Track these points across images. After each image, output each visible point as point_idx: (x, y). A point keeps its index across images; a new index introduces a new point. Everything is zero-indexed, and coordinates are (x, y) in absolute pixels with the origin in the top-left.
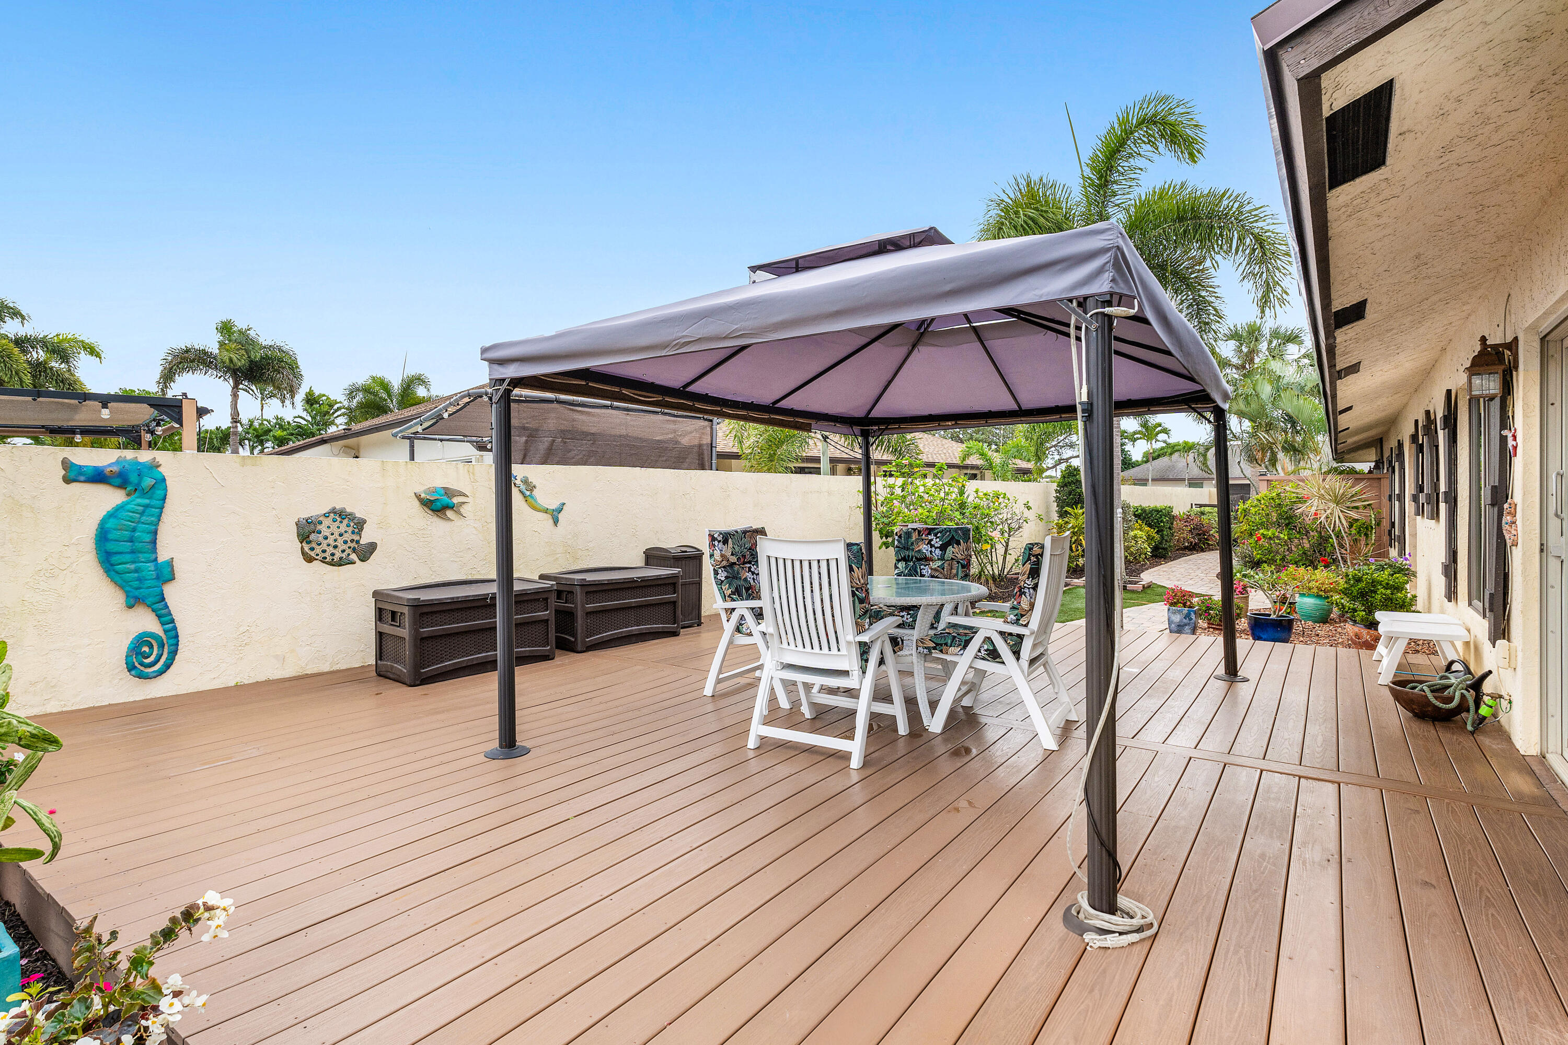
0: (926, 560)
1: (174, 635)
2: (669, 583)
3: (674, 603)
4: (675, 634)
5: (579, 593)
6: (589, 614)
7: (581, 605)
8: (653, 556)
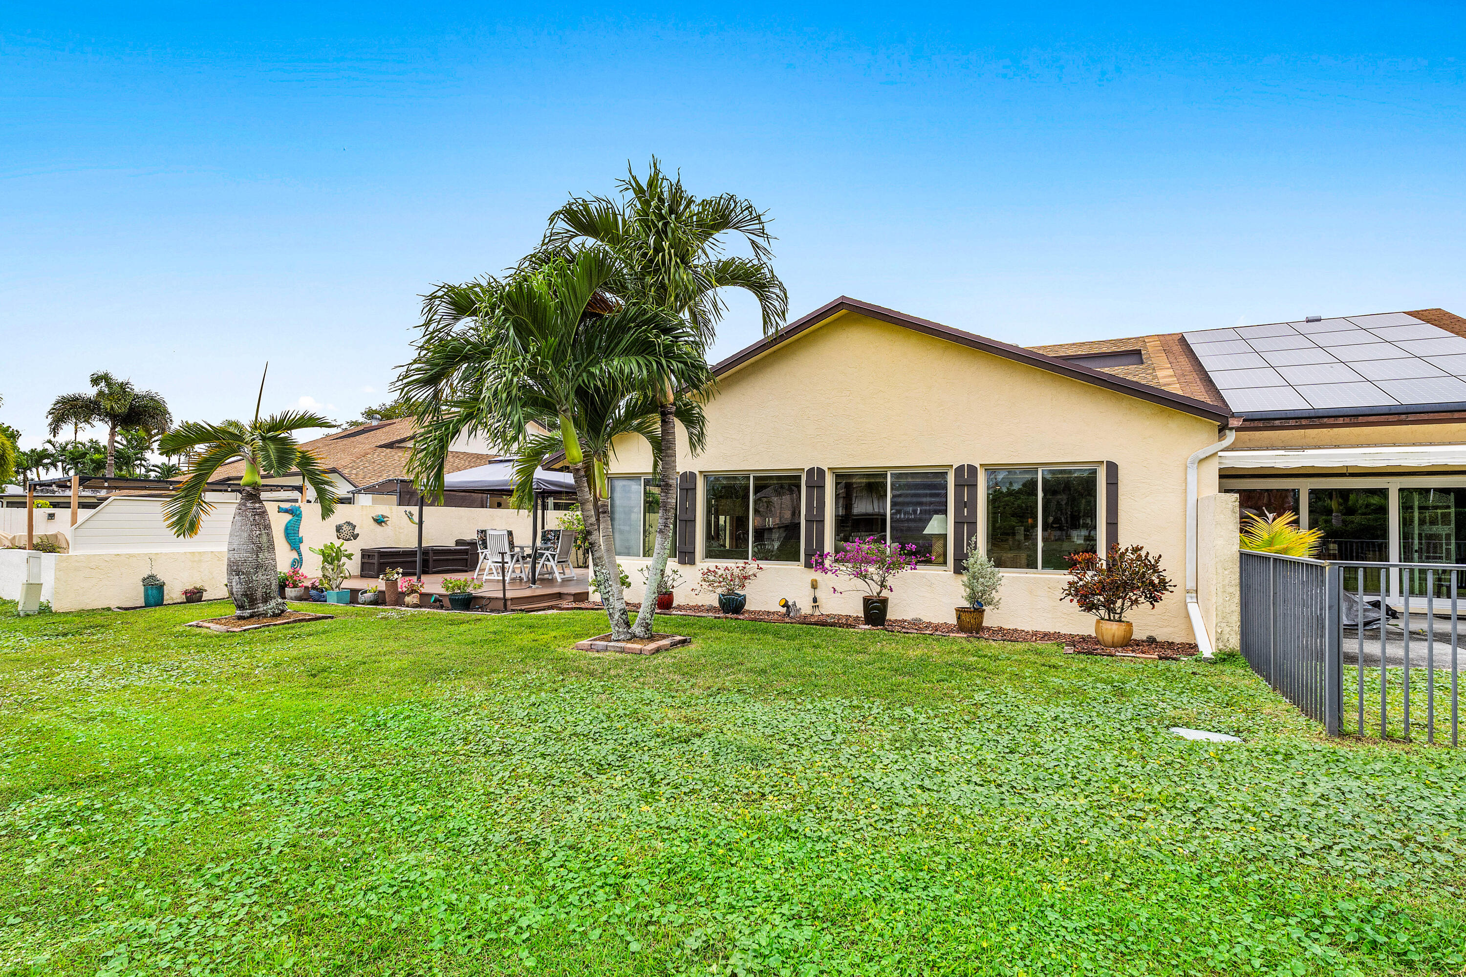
0: (550, 540)
1: (301, 559)
2: (465, 552)
3: (467, 560)
4: (466, 571)
5: (431, 554)
6: (434, 560)
7: (432, 557)
8: (458, 543)
